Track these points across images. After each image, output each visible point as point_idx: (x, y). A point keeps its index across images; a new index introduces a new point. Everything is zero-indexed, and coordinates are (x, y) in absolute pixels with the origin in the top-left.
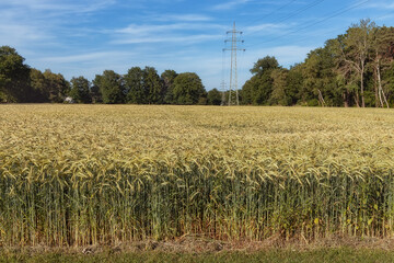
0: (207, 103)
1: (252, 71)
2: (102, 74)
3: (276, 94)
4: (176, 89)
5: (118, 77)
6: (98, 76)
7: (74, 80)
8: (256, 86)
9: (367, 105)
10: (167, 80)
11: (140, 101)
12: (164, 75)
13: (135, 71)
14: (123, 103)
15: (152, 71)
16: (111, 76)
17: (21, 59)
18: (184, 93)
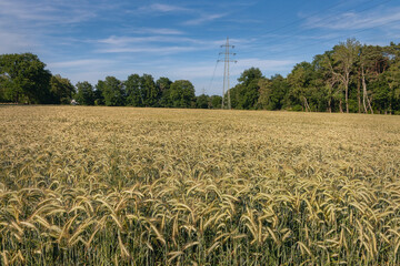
0: (197, 107)
1: (240, 80)
2: (104, 80)
3: (262, 100)
4: (173, 93)
5: (118, 82)
6: (100, 82)
7: (79, 85)
8: (243, 93)
9: (350, 111)
10: (162, 86)
11: (139, 104)
12: (159, 82)
13: (134, 78)
14: (123, 105)
15: (150, 77)
16: (113, 81)
17: (43, 65)
18: (179, 98)
